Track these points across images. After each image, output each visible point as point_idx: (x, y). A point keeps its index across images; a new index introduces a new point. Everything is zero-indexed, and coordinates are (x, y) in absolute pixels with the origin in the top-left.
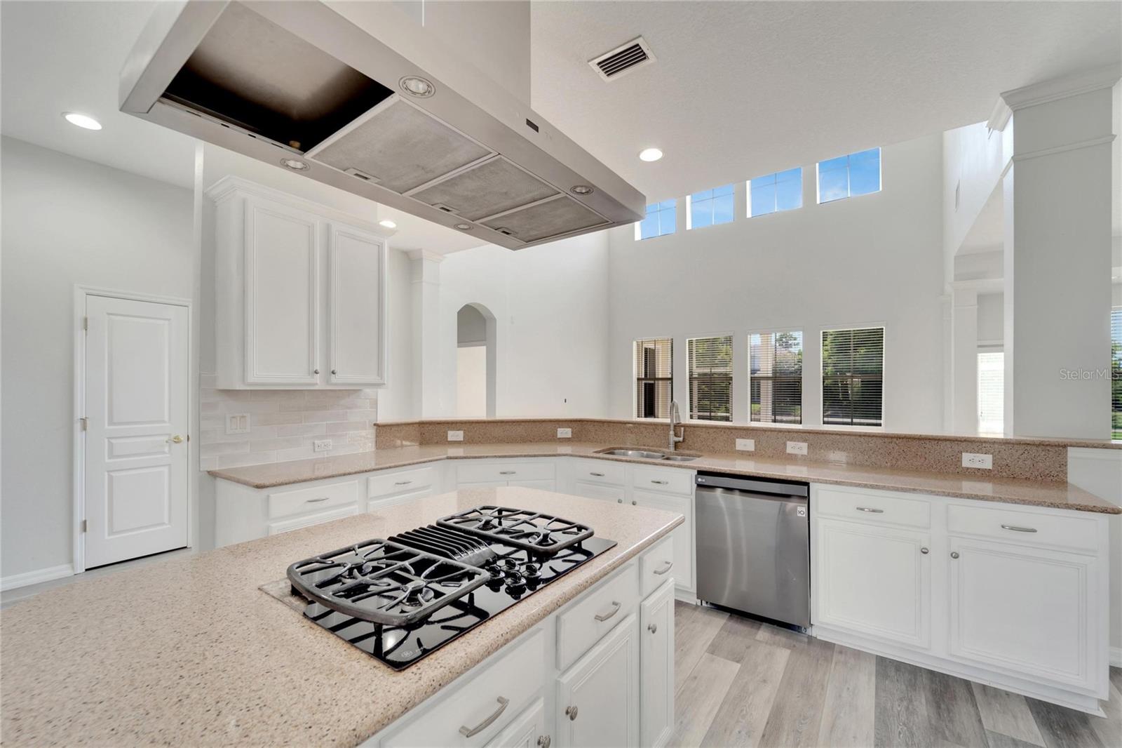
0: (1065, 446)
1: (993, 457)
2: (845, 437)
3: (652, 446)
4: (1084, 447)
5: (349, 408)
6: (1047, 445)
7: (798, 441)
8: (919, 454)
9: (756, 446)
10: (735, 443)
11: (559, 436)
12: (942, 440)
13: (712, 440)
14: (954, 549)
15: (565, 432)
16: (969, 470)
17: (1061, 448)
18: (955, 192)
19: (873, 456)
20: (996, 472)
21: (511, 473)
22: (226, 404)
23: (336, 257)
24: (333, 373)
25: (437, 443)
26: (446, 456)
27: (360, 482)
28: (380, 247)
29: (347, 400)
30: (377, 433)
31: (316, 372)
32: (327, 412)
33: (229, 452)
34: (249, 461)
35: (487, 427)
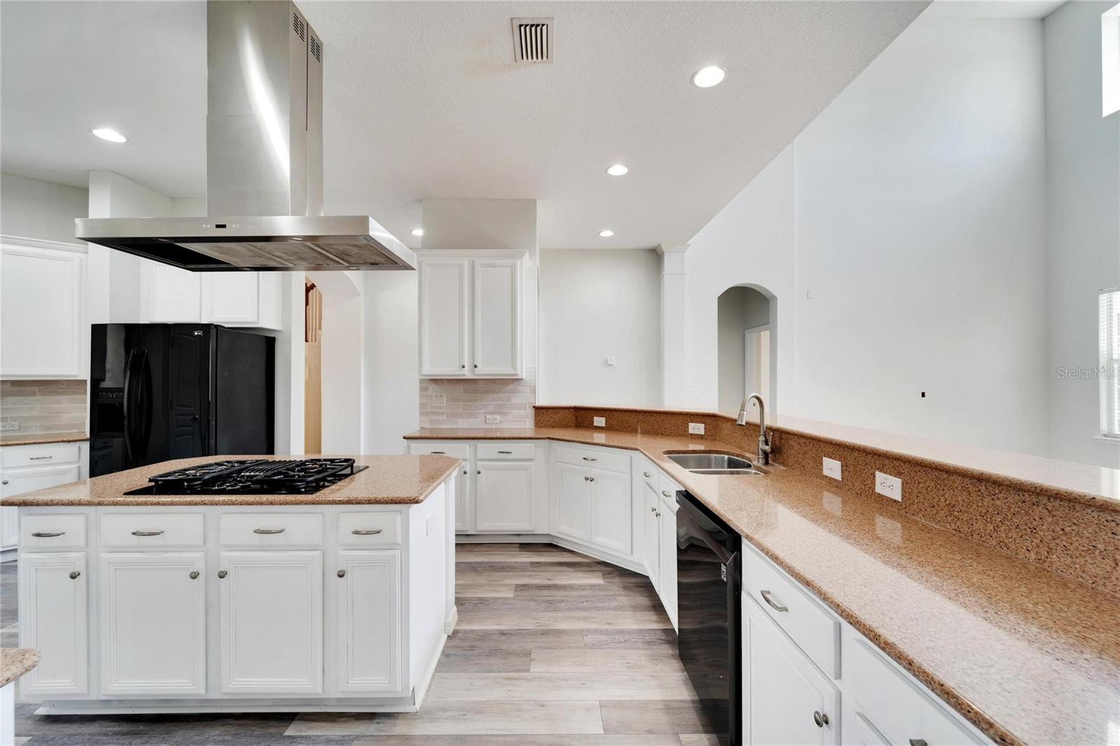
5: (512, 393)
7: (890, 474)
9: (842, 472)
10: (822, 466)
11: (691, 431)
13: (803, 455)
15: (697, 428)
19: (1002, 530)
21: (592, 460)
22: (432, 387)
23: (479, 283)
24: (476, 366)
25: (586, 427)
26: (547, 436)
27: (470, 446)
28: (513, 268)
29: (511, 387)
30: (536, 413)
31: (463, 367)
32: (495, 396)
33: (434, 417)
34: (446, 426)
35: (624, 416)
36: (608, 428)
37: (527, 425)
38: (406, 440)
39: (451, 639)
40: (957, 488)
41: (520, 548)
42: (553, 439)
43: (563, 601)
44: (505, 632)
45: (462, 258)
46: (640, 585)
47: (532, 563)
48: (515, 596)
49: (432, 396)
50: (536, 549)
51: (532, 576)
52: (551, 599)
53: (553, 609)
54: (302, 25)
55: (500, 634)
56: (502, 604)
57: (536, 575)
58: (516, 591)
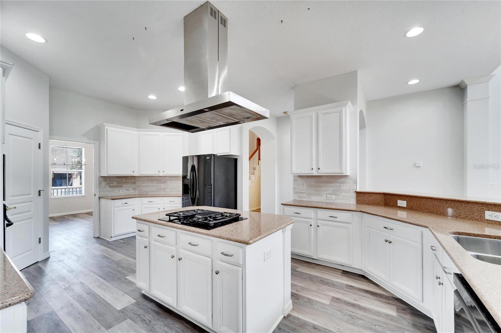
5: (342, 183)
21: (391, 229)
22: (299, 180)
23: (321, 124)
24: (319, 169)
25: (392, 206)
26: (360, 210)
27: (313, 211)
28: (340, 113)
29: (341, 180)
30: (357, 196)
31: (312, 169)
32: (332, 185)
33: (300, 195)
34: (306, 199)
35: (421, 201)
36: (409, 208)
37: (352, 201)
38: (282, 205)
39: (285, 319)
41: (342, 273)
42: (364, 212)
43: (361, 319)
44: (316, 327)
45: (312, 112)
46: (429, 328)
47: (347, 285)
48: (330, 304)
49: (299, 184)
50: (353, 277)
51: (345, 294)
52: (352, 314)
53: (352, 323)
54: (215, 12)
55: (313, 327)
56: (321, 307)
57: (347, 294)
58: (331, 301)
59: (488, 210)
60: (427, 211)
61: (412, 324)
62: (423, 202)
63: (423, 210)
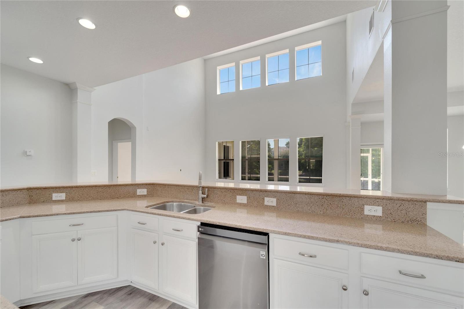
0: (425, 202)
1: (383, 208)
2: (297, 194)
3: (191, 200)
4: (437, 202)
6: (415, 201)
7: (271, 197)
8: (339, 206)
9: (247, 200)
10: (236, 199)
11: (138, 194)
12: (352, 197)
13: (224, 196)
14: (365, 287)
15: (142, 192)
16: (368, 217)
17: (423, 203)
18: (352, 74)
19: (313, 207)
20: (384, 218)
35: (85, 190)
36: (69, 200)
40: (298, 198)
59: (139, 189)
60: (90, 199)
61: (120, 302)
62: (86, 191)
63: (86, 199)
